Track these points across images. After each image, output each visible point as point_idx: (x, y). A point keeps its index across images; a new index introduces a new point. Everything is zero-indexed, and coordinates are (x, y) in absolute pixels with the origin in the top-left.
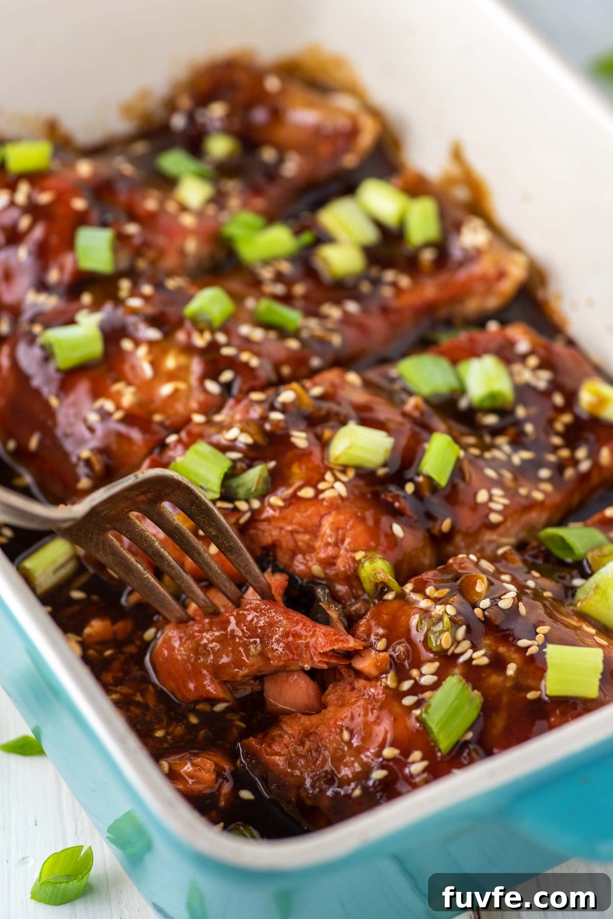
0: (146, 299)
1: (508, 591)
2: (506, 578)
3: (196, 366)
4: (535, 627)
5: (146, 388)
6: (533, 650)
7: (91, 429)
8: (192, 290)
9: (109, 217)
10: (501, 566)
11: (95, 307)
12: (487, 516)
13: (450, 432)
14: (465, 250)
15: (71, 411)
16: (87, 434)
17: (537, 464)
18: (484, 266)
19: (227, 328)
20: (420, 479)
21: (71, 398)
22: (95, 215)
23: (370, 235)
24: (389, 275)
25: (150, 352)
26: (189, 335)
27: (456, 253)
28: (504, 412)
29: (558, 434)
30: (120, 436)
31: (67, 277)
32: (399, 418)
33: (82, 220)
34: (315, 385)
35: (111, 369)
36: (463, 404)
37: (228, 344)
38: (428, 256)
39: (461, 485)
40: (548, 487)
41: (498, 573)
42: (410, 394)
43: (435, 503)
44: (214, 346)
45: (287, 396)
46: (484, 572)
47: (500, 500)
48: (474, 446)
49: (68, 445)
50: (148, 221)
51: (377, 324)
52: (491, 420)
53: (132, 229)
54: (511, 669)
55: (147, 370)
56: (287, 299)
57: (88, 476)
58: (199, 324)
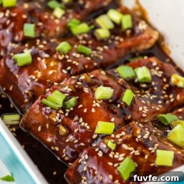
0: (44, 45)
1: (146, 133)
2: (147, 129)
3: (60, 65)
4: (154, 144)
5: (45, 72)
6: (153, 151)
7: (28, 84)
8: (58, 43)
9: (33, 21)
10: (145, 126)
11: (29, 48)
12: (142, 115)
13: (132, 89)
14: (140, 30)
15: (22, 79)
16: (27, 86)
17: (158, 99)
18: (146, 35)
19: (68, 54)
20: (122, 103)
21: (22, 75)
22: (29, 20)
23: (111, 26)
24: (117, 38)
25: (46, 61)
26: (58, 56)
27: (137, 31)
28: (148, 83)
29: (164, 90)
30: (37, 86)
31: (21, 39)
32: (116, 85)
33: (25, 21)
34: (91, 74)
35: (34, 66)
36: (136, 81)
37: (69, 59)
38: (128, 32)
39: (134, 105)
40: (161, 106)
41: (144, 128)
42: (120, 77)
43: (126, 110)
44: (65, 59)
45: (83, 77)
46: (140, 127)
47: (146, 110)
48: (138, 93)
49: (21, 89)
50: (45, 22)
51: (114, 52)
52: (144, 86)
53: (40, 24)
54: (146, 157)
55: (45, 67)
56: (87, 45)
57: (27, 98)
58: (60, 53)
